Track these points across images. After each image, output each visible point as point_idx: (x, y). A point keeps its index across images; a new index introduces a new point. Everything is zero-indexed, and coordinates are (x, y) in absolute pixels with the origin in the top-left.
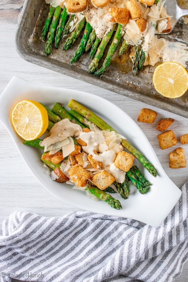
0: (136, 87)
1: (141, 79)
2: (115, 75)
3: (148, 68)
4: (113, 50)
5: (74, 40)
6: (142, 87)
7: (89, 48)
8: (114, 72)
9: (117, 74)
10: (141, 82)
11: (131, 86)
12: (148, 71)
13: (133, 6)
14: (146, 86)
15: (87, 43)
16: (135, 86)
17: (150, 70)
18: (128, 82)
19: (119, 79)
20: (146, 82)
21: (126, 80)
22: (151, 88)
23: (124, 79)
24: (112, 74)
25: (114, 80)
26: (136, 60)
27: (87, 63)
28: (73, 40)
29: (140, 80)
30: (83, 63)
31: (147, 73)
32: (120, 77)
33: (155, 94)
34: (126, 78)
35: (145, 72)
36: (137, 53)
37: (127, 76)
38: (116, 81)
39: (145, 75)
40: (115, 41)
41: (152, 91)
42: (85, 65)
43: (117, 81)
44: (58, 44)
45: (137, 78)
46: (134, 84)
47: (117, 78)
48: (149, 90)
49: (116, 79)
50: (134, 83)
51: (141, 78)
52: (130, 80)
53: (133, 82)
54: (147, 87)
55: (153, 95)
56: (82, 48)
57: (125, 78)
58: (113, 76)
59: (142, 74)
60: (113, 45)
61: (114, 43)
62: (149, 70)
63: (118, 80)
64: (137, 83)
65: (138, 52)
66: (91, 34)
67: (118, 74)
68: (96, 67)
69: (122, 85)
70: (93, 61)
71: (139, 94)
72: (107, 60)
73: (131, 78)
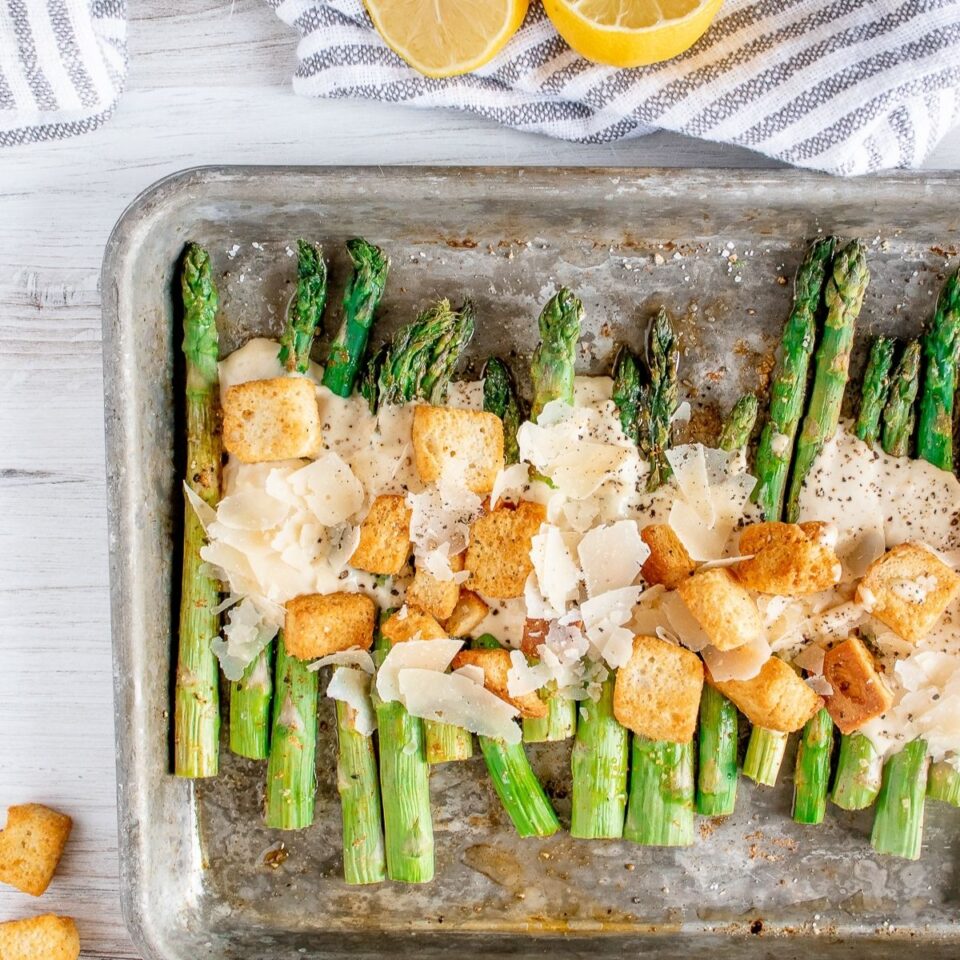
0: (630, 244)
1: (616, 292)
2: (750, 270)
3: (598, 357)
4: (785, 400)
6: (600, 255)
7: (904, 360)
8: (759, 284)
9: (744, 278)
10: (611, 280)
11: (654, 242)
12: (595, 342)
13: (723, 623)
14: (581, 270)
15: (923, 376)
16: (635, 250)
17: (590, 348)
18: (678, 256)
19: (726, 254)
20: (590, 287)
21: (689, 265)
22: (556, 266)
23: (700, 267)
24: (765, 268)
25: (748, 243)
26: (661, 387)
27: (907, 281)
29: (620, 287)
30: (925, 274)
31: (596, 331)
32: (725, 268)
33: (522, 245)
34: (691, 274)
35: (608, 335)
36: (664, 419)
37: (689, 285)
38: (739, 242)
39: (603, 320)
40: (781, 444)
41: (545, 253)
42: (914, 269)
43: (731, 245)
45: (635, 289)
46: (644, 256)
47: (735, 257)
48: (562, 253)
49: (741, 251)
50: (643, 261)
51: (618, 300)
52: (670, 271)
53: (653, 261)
54: (574, 263)
55: (531, 239)
56: (942, 343)
57: (696, 271)
58: (757, 264)
59: (619, 319)
60: (788, 425)
61: (786, 432)
62: (595, 346)
63: (729, 247)
64: (629, 267)
65: (660, 424)
66: (910, 429)
67: (738, 279)
68: (830, 284)
69: (701, 232)
70: (855, 311)
71: (609, 197)
72: (805, 344)
73: (668, 281)
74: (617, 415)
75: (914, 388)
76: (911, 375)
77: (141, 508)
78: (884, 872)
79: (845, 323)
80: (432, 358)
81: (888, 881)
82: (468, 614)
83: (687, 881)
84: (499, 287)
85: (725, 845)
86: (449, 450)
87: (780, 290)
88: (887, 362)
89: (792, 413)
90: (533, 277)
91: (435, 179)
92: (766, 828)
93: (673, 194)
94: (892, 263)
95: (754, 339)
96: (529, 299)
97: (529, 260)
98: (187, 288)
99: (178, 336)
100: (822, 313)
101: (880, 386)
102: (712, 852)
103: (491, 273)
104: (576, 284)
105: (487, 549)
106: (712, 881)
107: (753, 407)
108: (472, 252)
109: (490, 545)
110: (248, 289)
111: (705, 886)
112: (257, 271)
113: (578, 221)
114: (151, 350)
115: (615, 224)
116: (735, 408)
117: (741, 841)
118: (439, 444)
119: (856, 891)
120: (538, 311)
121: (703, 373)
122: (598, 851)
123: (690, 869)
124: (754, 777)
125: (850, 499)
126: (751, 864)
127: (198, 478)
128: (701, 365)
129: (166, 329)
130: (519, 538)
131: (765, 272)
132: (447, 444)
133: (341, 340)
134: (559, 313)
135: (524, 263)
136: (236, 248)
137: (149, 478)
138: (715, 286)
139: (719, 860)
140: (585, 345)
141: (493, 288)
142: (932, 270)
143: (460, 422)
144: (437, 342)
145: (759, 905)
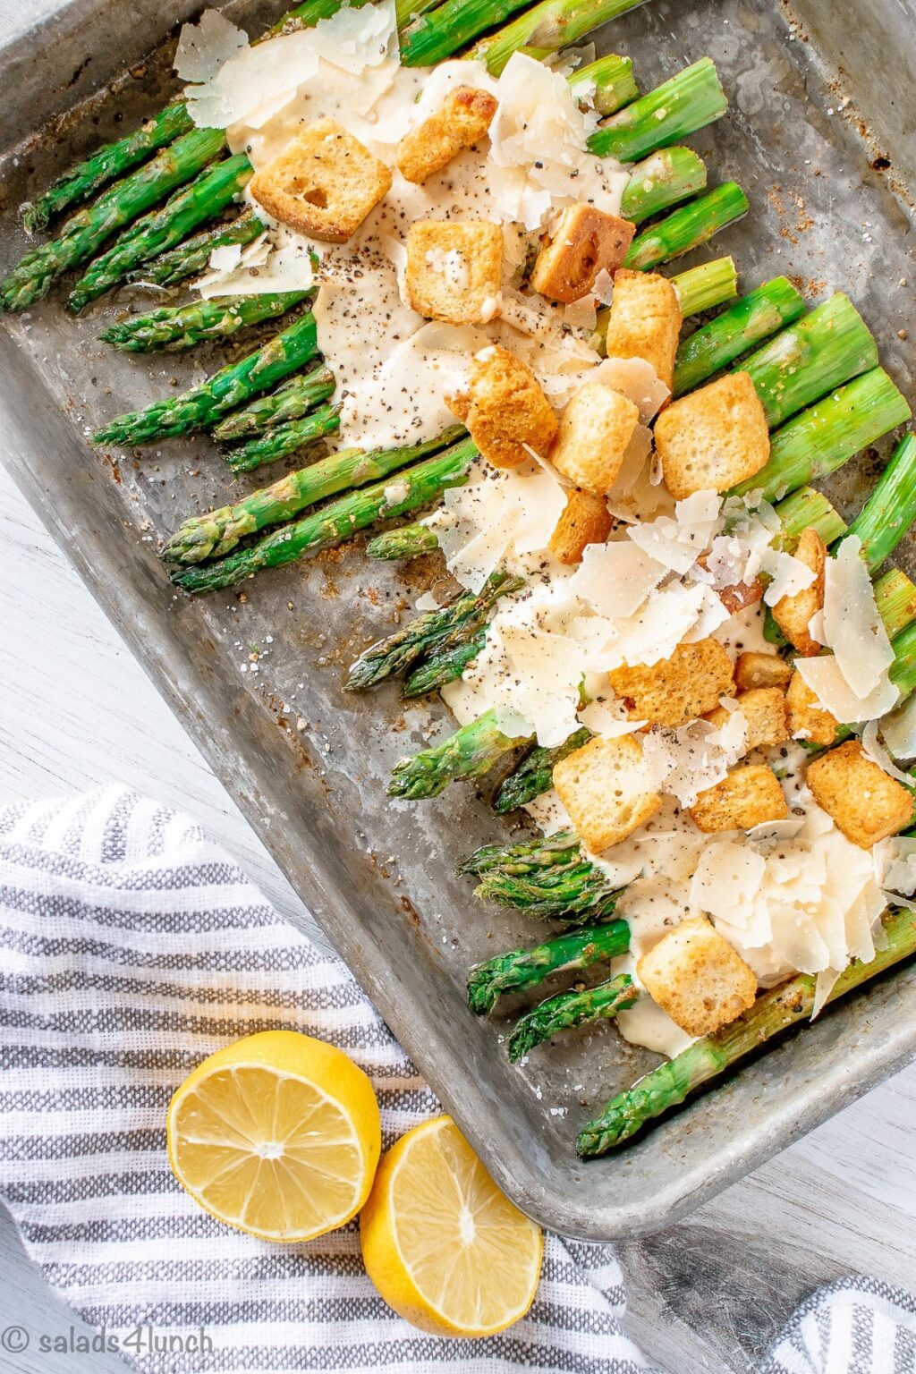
0: (306, 760)
1: (358, 741)
2: (254, 634)
3: (429, 717)
4: (353, 518)
5: (188, 340)
6: (335, 780)
7: (240, 434)
8: (260, 617)
9: (264, 634)
10: (350, 754)
11: (288, 739)
12: (416, 728)
14: (360, 788)
15: (242, 405)
16: (307, 751)
17: (426, 730)
18: (287, 709)
19: (254, 667)
20: (370, 768)
21: (287, 693)
22: (371, 812)
23: (282, 682)
24: (242, 622)
25: (231, 654)
26: (419, 640)
27: (163, 483)
28: (182, 336)
29: (351, 742)
30: (145, 471)
31: (405, 736)
32: (267, 659)
33: (375, 856)
34: (295, 685)
35: (403, 723)
36: (447, 617)
37: (306, 681)
38: (235, 663)
39: (392, 735)
40: (395, 491)
41: (367, 830)
42: (148, 485)
43: (243, 668)
44: (92, 298)
45: (343, 726)
46: (308, 739)
47: (251, 657)
48: (356, 816)
49: (242, 656)
50: (313, 738)
51: (364, 734)
52: (305, 707)
53: (308, 728)
54: (358, 798)
55: (363, 852)
56: (199, 410)
57: (288, 683)
58: (243, 632)
59: (380, 722)
60: (374, 497)
61: (381, 493)
62: (421, 726)
63: (247, 668)
64: (327, 747)
65: (456, 617)
66: (297, 381)
67: (269, 639)
68: (219, 552)
69: (252, 705)
70: (225, 513)
71: (284, 816)
72: (289, 537)
73: (315, 702)
74: (473, 663)
75: (257, 406)
76: (249, 417)
77: (868, 1047)
78: (740, 80)
80: (536, 867)
81: (747, 70)
82: (760, 671)
83: (879, 269)
84: (427, 851)
85: (817, 258)
86: (618, 799)
88: (250, 447)
90: (397, 826)
91: (377, 985)
92: (773, 231)
93: (242, 761)
94: (157, 509)
95: (315, 584)
96: (419, 816)
97: (384, 841)
98: (625, 1135)
99: (673, 1112)
100: (249, 540)
101: (280, 437)
102: (833, 266)
103: (419, 867)
104: (377, 783)
105: (688, 699)
106: (863, 244)
107: (379, 544)
108: (412, 896)
109: (681, 699)
110: (585, 1075)
111: (872, 248)
112: (562, 1079)
113: (320, 824)
114: (707, 1131)
115: (300, 788)
116: (391, 558)
117: (803, 246)
118: (618, 811)
119: (778, 94)
121: (377, 609)
122: (908, 378)
123: (865, 274)
125: (404, 390)
126: (820, 218)
127: (797, 1008)
128: (370, 617)
129: (676, 1127)
130: (658, 676)
131: (245, 619)
132: (614, 805)
133: (578, 962)
134: (417, 784)
135: (390, 843)
136: (554, 1111)
137: (830, 1057)
138: (291, 656)
139: (837, 253)
140: (426, 736)
141: (432, 856)
142: (137, 468)
143: (585, 806)
144: (518, 875)
145: (857, 179)
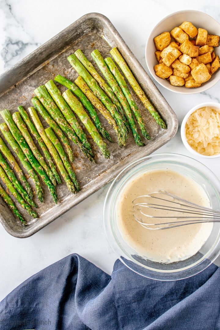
79: (67, 181)
87: (80, 180)
89: (65, 163)
120: (111, 154)
124: (32, 107)
